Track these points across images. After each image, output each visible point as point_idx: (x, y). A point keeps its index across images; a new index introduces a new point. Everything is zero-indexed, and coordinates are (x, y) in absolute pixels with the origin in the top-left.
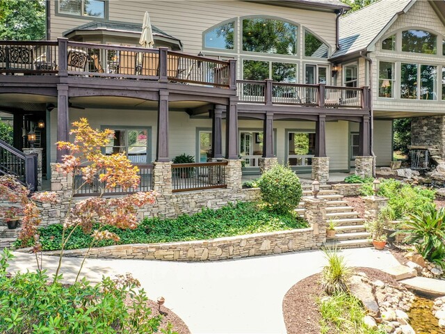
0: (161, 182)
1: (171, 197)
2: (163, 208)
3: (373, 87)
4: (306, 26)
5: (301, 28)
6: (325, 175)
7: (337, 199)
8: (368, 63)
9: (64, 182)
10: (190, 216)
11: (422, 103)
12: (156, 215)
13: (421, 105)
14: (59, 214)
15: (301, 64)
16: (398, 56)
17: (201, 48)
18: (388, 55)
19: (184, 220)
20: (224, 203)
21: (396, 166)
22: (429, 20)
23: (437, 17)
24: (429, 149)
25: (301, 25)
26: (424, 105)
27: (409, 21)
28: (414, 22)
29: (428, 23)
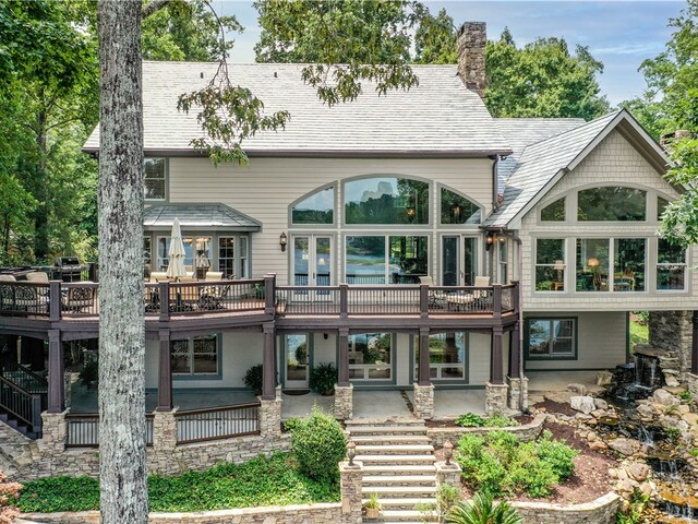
0: (161, 435)
1: (173, 452)
2: (163, 464)
3: (524, 277)
4: (441, 181)
5: (435, 186)
6: (427, 411)
7: (425, 453)
8: (516, 243)
9: (55, 434)
10: (201, 472)
11: (616, 296)
12: (154, 472)
13: (614, 300)
14: (49, 467)
15: (435, 236)
16: (572, 229)
17: (286, 226)
18: (552, 230)
19: (190, 479)
20: (251, 455)
21: (604, 379)
22: (630, 169)
23: (645, 163)
24: (659, 357)
25: (435, 181)
26: (619, 300)
27: (590, 175)
28: (600, 175)
29: (628, 175)
